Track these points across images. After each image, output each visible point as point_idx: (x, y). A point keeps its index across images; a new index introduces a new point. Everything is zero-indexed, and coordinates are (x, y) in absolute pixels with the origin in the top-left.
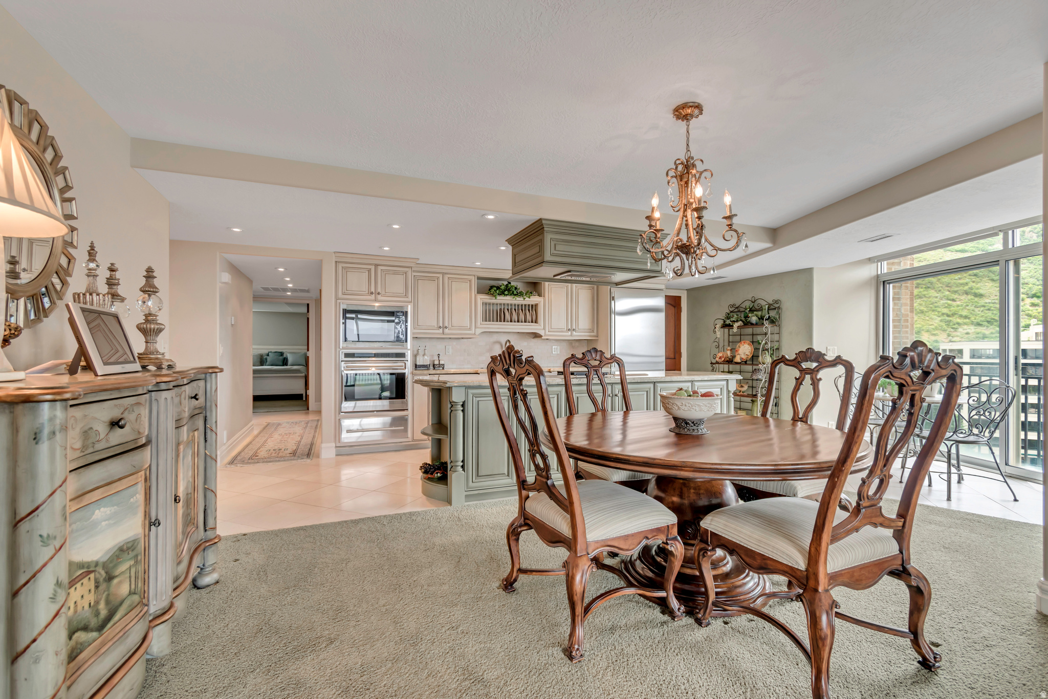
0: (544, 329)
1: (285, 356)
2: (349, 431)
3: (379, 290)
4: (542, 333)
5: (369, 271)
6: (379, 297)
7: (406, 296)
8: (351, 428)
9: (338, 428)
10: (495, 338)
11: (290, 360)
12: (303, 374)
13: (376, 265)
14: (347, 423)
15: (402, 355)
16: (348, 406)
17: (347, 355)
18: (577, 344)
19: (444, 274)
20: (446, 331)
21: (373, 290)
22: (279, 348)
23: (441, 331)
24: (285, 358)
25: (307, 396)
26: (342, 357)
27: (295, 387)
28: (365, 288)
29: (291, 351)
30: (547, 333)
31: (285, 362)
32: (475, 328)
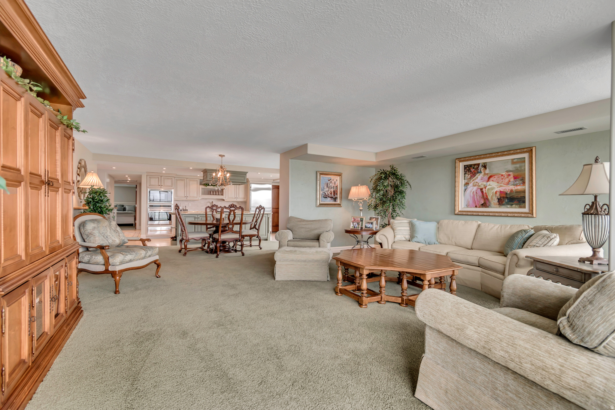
0: (226, 197)
1: (124, 207)
2: (151, 231)
3: (162, 185)
4: (225, 199)
5: (159, 178)
6: (162, 187)
7: (172, 186)
8: (152, 230)
9: (147, 230)
10: (208, 200)
11: (127, 208)
12: (134, 215)
13: (161, 176)
14: (150, 228)
15: (171, 206)
16: (150, 222)
17: (150, 206)
18: (241, 203)
19: (187, 178)
20: (188, 198)
21: (160, 184)
22: (122, 203)
23: (186, 198)
24: (124, 208)
25: (135, 224)
26: (148, 206)
27: (130, 220)
28: (157, 184)
29: (128, 205)
30: (227, 199)
31: (124, 209)
32: (199, 197)
